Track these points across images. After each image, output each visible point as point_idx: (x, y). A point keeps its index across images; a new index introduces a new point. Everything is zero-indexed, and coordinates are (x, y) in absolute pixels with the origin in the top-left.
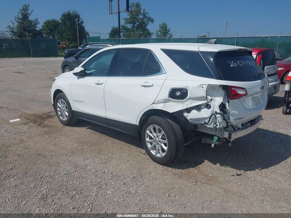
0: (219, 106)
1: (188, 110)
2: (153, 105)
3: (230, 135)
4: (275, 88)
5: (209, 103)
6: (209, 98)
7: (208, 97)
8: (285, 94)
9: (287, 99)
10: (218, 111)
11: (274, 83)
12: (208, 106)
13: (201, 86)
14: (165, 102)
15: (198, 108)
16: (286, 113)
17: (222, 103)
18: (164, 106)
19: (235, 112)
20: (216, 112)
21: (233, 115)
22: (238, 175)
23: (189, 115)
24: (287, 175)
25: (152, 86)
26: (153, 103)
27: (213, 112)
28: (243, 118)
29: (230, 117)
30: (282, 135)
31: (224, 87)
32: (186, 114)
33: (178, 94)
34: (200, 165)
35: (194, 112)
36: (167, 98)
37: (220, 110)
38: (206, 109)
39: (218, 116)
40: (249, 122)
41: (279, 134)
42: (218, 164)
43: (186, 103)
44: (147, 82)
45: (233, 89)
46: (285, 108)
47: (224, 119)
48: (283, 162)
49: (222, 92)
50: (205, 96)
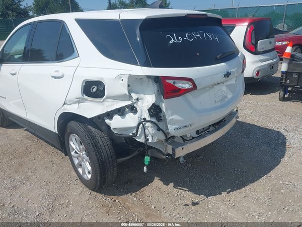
0: (149, 110)
1: (110, 115)
2: (65, 105)
3: (174, 150)
4: (272, 67)
5: (135, 105)
6: (134, 96)
7: (132, 95)
8: (282, 76)
9: (284, 81)
10: (148, 118)
11: (271, 61)
12: (133, 109)
13: (120, 77)
14: (79, 102)
15: (121, 112)
16: (283, 99)
17: (154, 105)
18: (79, 107)
19: (176, 117)
20: (145, 119)
21: (173, 122)
22: (194, 204)
23: (111, 122)
24: (265, 202)
25: (62, 77)
26: (64, 104)
27: (141, 119)
28: (191, 125)
29: (169, 126)
30: (272, 131)
31: (157, 79)
32: (107, 121)
33: (94, 89)
34: (145, 188)
35: (116, 117)
36: (81, 96)
37: (151, 116)
38: (131, 114)
39: (148, 124)
40: (210, 126)
41: (269, 130)
42: (172, 185)
43: (106, 103)
44: (58, 71)
45: (168, 81)
46: (282, 93)
47: (159, 129)
48: (265, 177)
49: (154, 87)
50: (127, 93)
